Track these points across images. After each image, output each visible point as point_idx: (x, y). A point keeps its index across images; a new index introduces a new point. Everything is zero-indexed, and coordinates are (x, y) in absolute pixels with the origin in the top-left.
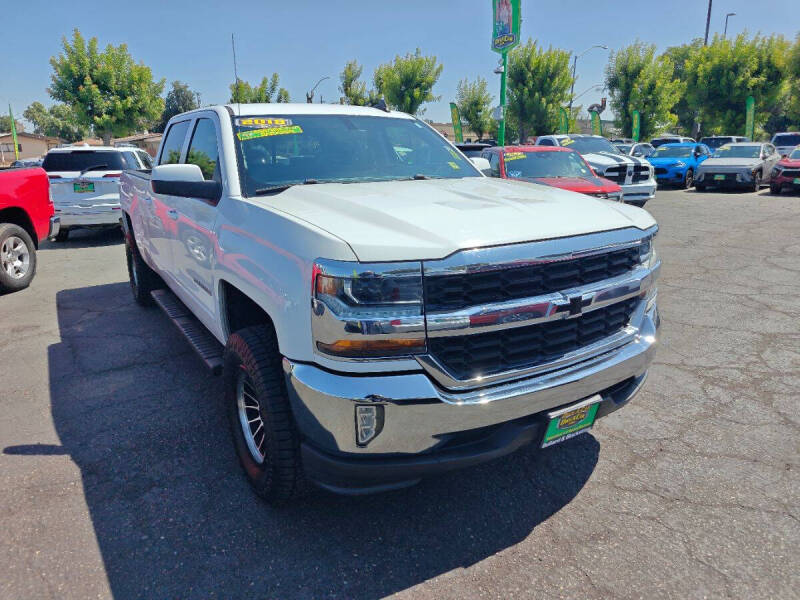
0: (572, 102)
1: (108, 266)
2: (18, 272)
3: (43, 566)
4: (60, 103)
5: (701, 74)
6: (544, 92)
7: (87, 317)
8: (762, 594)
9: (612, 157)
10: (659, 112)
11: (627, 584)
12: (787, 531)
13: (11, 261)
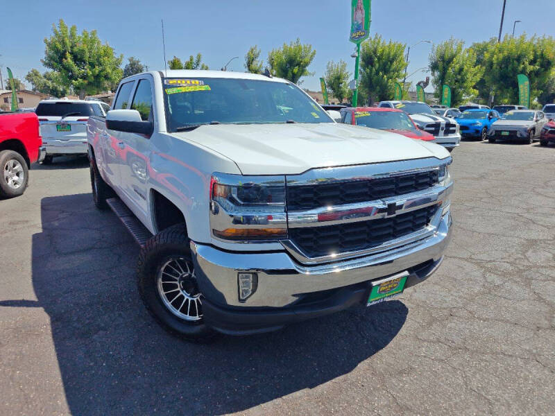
0: (405, 79)
1: (78, 182)
2: (15, 184)
3: (21, 381)
4: (50, 70)
5: (495, 62)
6: (386, 71)
7: (61, 216)
8: (513, 413)
9: (430, 117)
10: (466, 88)
11: (422, 404)
12: (534, 371)
13: (11, 176)
